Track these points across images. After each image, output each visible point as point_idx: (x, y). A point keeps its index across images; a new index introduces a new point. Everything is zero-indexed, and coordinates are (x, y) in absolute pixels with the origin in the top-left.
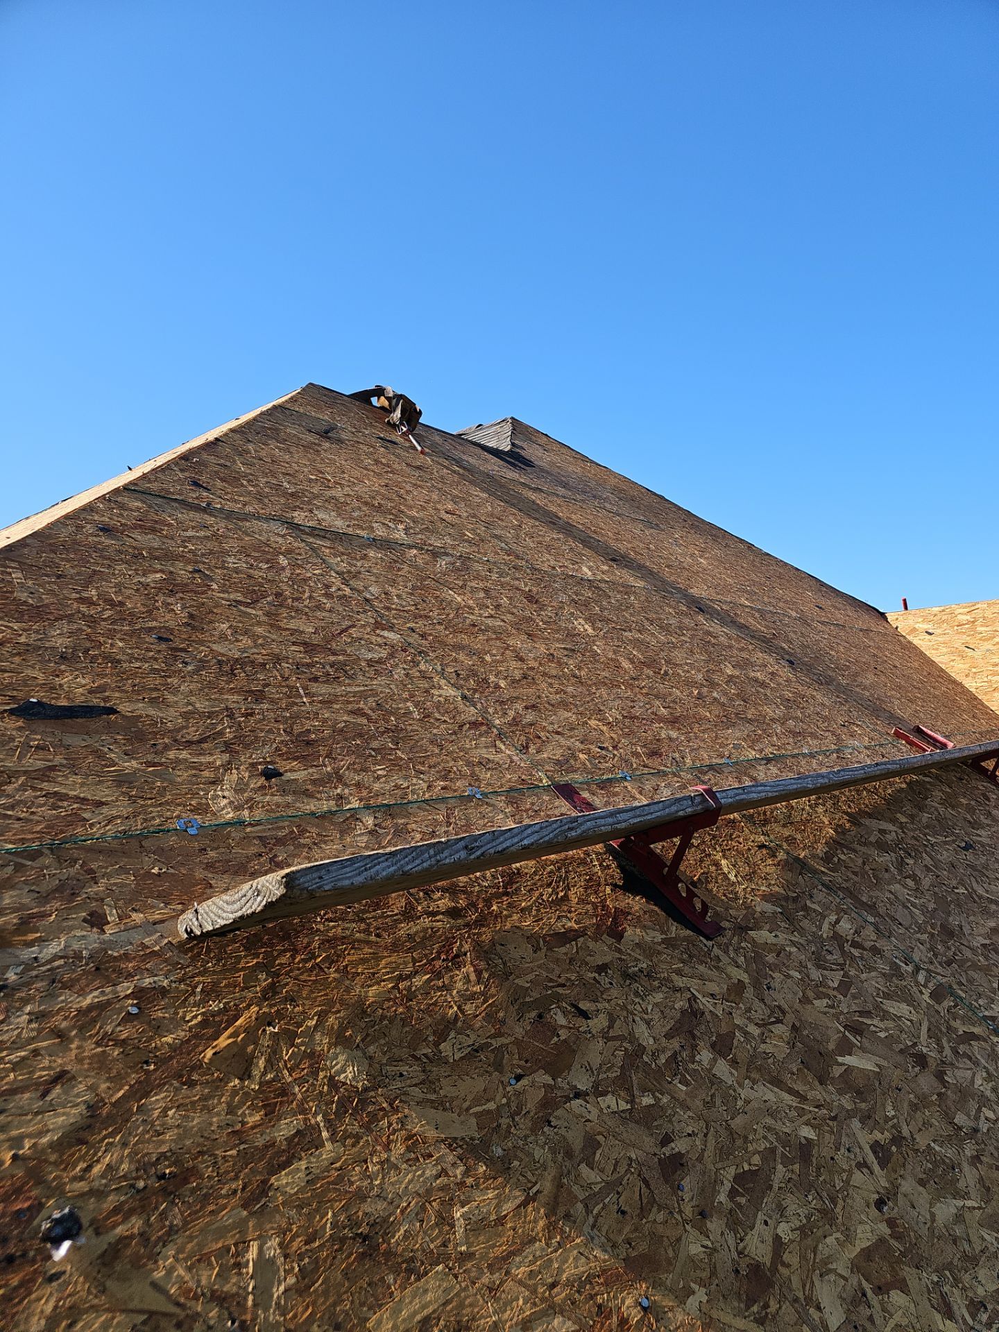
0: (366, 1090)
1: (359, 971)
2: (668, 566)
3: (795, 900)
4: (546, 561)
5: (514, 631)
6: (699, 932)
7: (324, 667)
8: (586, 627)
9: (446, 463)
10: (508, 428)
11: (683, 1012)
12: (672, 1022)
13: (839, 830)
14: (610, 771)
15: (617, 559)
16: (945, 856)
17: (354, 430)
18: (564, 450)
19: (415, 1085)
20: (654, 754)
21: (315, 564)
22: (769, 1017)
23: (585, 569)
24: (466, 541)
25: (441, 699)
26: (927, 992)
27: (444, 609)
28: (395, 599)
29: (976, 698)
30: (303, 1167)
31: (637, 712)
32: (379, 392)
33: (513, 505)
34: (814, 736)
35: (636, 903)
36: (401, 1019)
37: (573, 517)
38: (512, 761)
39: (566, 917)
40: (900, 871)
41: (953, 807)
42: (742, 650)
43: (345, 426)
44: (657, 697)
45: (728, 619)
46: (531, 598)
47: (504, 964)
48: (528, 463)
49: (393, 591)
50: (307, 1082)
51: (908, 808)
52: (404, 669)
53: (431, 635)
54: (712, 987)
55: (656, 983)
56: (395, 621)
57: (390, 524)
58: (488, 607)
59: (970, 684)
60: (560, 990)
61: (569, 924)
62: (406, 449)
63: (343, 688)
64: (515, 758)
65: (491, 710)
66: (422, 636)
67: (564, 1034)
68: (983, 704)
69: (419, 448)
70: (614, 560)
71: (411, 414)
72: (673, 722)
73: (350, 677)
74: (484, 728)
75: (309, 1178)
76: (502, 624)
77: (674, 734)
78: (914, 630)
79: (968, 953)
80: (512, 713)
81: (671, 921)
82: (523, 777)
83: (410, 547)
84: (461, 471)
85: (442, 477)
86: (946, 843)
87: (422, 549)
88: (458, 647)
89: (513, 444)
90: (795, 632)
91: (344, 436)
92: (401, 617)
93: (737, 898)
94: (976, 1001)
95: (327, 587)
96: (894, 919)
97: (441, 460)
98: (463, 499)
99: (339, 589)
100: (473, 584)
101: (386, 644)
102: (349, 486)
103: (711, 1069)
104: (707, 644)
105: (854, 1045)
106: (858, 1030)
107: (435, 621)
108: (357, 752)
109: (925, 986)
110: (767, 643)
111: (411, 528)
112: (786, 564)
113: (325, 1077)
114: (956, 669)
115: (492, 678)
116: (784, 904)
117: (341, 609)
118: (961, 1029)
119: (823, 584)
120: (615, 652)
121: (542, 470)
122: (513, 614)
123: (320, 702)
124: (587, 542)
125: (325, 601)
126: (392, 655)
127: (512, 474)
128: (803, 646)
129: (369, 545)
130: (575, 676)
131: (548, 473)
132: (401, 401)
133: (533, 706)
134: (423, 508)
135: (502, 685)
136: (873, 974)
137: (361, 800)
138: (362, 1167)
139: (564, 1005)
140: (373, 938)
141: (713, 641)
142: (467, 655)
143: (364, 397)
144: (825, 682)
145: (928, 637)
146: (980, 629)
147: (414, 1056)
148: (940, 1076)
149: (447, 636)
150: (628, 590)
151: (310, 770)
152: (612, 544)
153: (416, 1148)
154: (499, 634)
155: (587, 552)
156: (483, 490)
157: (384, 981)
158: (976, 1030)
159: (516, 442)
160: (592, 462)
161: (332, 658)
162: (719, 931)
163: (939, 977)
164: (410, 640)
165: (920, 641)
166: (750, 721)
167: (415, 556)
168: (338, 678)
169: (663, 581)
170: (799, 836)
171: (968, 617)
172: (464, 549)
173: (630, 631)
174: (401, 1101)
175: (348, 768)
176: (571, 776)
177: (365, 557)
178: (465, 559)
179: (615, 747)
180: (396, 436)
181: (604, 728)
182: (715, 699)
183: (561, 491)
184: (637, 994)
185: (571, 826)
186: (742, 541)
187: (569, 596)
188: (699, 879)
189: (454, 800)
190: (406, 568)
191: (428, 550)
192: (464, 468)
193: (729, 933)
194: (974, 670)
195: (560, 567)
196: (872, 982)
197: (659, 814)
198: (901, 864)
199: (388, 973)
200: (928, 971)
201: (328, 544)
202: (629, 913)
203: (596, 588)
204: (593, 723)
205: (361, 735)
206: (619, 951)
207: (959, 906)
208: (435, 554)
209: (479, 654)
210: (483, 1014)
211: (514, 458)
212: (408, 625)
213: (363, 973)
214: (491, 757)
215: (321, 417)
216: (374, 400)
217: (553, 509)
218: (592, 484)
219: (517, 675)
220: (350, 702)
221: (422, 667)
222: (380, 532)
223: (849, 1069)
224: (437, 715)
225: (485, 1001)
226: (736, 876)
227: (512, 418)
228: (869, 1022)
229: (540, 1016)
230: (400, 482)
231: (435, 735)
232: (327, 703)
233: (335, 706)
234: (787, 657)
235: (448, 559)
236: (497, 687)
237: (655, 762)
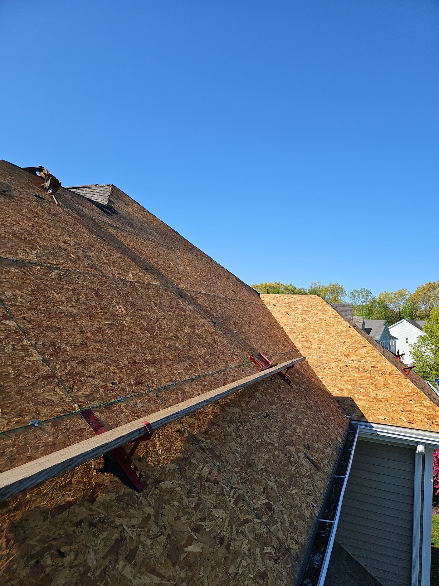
2: (171, 272)
3: (186, 459)
4: (111, 271)
5: (83, 315)
8: (123, 309)
9: (70, 212)
10: (109, 190)
11: (116, 541)
12: (108, 548)
13: (215, 416)
14: (114, 397)
15: (147, 268)
16: (257, 422)
17: (21, 190)
18: (135, 205)
20: (139, 383)
22: (158, 533)
23: (130, 275)
24: (70, 260)
25: (30, 363)
26: (232, 500)
27: (47, 303)
28: (19, 299)
31: (137, 359)
33: (101, 237)
34: (216, 363)
35: (107, 477)
37: (131, 244)
38: (62, 399)
39: (68, 494)
40: (236, 433)
41: (265, 395)
42: (194, 318)
44: (148, 349)
45: (193, 301)
46: (97, 293)
47: (25, 532)
48: (114, 212)
49: (19, 293)
51: (247, 399)
52: (13, 345)
53: (34, 321)
54: (135, 521)
55: (106, 526)
56: (16, 313)
57: (28, 251)
58: (72, 301)
59: (286, 329)
60: (53, 543)
61: (68, 499)
62: (49, 203)
64: (64, 397)
65: (57, 367)
66: (29, 322)
67: (48, 571)
69: (57, 203)
70: (146, 269)
71: (55, 185)
72: (153, 363)
74: (51, 379)
76: (77, 310)
77: (151, 370)
79: (254, 475)
80: (69, 367)
81: (123, 485)
82: (65, 408)
83: (37, 264)
84: (78, 216)
85: (66, 220)
86: (258, 415)
87: (43, 266)
88: (49, 328)
89: (110, 201)
90: (220, 306)
91: (15, 194)
92: (19, 310)
93: (159, 464)
94: (252, 501)
96: (227, 462)
97: (67, 210)
98: (74, 234)
100: (68, 287)
101: (6, 329)
102: (9, 226)
103: (122, 572)
104: (180, 317)
105: (194, 539)
106: (197, 530)
107: (39, 312)
109: (233, 497)
110: (207, 313)
111: (40, 253)
112: (225, 269)
114: (281, 322)
115: (64, 346)
116: (181, 462)
118: (243, 517)
119: (237, 279)
120: (134, 325)
121: (121, 216)
122: (85, 304)
124: (135, 259)
126: (7, 337)
127: (105, 219)
128: (222, 314)
129: (12, 264)
130: (109, 340)
131: (124, 218)
132: (51, 177)
133: (83, 361)
134: (50, 240)
135: (68, 350)
136: (212, 495)
139: (53, 551)
141: (183, 313)
142: (53, 332)
144: (227, 332)
145: (274, 307)
148: (228, 547)
149: (44, 321)
150: (148, 286)
152: (148, 260)
154: (74, 317)
155: (134, 265)
156: (87, 229)
158: (249, 517)
159: (111, 199)
160: (148, 212)
162: (145, 485)
163: (240, 491)
164: (21, 325)
165: (270, 308)
166: (189, 358)
167: (38, 270)
169: (167, 281)
170: (196, 422)
172: (68, 265)
173: (145, 311)
176: (92, 403)
177: (8, 272)
178: (67, 271)
179: (120, 382)
180: (45, 195)
181: (117, 371)
182: (176, 347)
183: (128, 228)
184: (94, 535)
186: (208, 257)
187: (118, 291)
188: (143, 456)
189: (21, 429)
190: (31, 278)
191: (46, 266)
192: (80, 215)
193: (150, 486)
194: (288, 323)
195: (118, 274)
196: (211, 500)
198: (238, 429)
200: (236, 488)
202: (102, 485)
203: (133, 286)
204: (112, 368)
206: (91, 510)
207: (256, 449)
208: (50, 269)
209: (60, 331)
211: (108, 209)
212: (23, 315)
214: (50, 398)
215: (4, 182)
217: (122, 239)
218: (145, 225)
219: (78, 342)
221: (24, 343)
222: (21, 255)
223: (189, 554)
224: (25, 374)
226: (162, 451)
227: (113, 185)
228: (203, 523)
229: (37, 562)
230: (41, 224)
231: (20, 387)
234: (214, 320)
235: (57, 271)
236: (65, 351)
237: (138, 389)
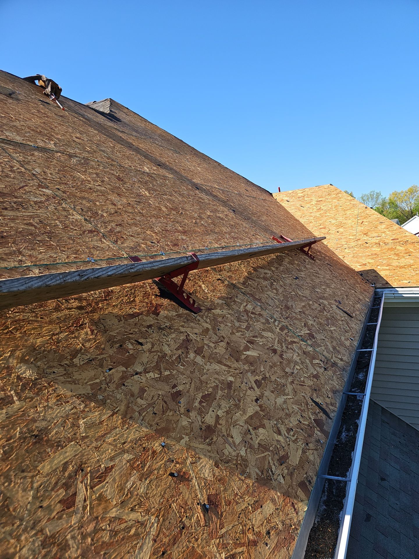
0: (36, 379)
1: (32, 333)
2: (184, 170)
3: (230, 298)
4: (127, 163)
5: (111, 192)
6: (191, 311)
7: (10, 204)
8: (146, 192)
9: (76, 116)
10: (108, 103)
11: (184, 340)
12: (179, 344)
13: (249, 273)
14: (156, 251)
15: (160, 165)
16: (288, 282)
17: (26, 95)
18: (136, 116)
19: (61, 376)
20: (175, 245)
21: (5, 156)
22: (218, 340)
23: (145, 168)
24: (86, 151)
25: (73, 220)
26: (278, 328)
27: (75, 181)
28: (49, 175)
29: (304, 226)
30: (5, 412)
31: (169, 228)
32: (39, 78)
33: (111, 138)
34: (241, 239)
35: (166, 302)
36: (54, 351)
37: (140, 145)
38: (109, 247)
39: (134, 308)
40: (271, 287)
41: (292, 265)
42: (214, 205)
43: (21, 92)
44: (177, 222)
45: (208, 193)
46: (119, 178)
47: (105, 327)
48: (118, 120)
49: (48, 171)
50: (6, 378)
51: (276, 265)
52: (54, 206)
53: (68, 192)
54: (196, 331)
55: (173, 331)
56: (49, 185)
57: (46, 141)
58: (98, 181)
59: (302, 221)
60: (130, 336)
61: (135, 311)
62: (55, 107)
63: (21, 213)
64: (111, 246)
65: (99, 226)
66: (64, 192)
67: (131, 352)
68: (306, 228)
69: (62, 107)
70: (159, 165)
71: (56, 90)
72: (184, 232)
73: (24, 209)
74: (96, 233)
75: (8, 416)
76: (105, 189)
77: (184, 238)
78: (282, 200)
79: (294, 314)
80: (109, 227)
81: (180, 308)
82: (115, 254)
83: (57, 152)
84: (84, 120)
85: (74, 122)
86: (289, 277)
87: (64, 153)
88: (83, 198)
89: (111, 111)
90: (236, 199)
91: (20, 97)
92: (52, 183)
93: (208, 299)
94: (296, 330)
95: (12, 167)
96: (267, 304)
97: (73, 114)
98: (85, 133)
99: (18, 169)
100: (91, 171)
101: (44, 195)
102: (23, 121)
103: (194, 360)
104: (200, 202)
105: (250, 347)
106: (251, 342)
107: (70, 186)
108: (30, 242)
109: (278, 326)
110: (225, 203)
111: (58, 143)
112: (234, 172)
113: (15, 376)
114: (297, 215)
115: (100, 212)
116: (226, 300)
117: (19, 178)
118: (290, 340)
119: (248, 181)
120: (159, 203)
121: (125, 124)
122: (110, 185)
123: (9, 219)
124: (146, 157)
125: (11, 174)
126: (47, 200)
127: (110, 124)
128: (239, 205)
129: (35, 149)
130: (140, 213)
131: (128, 125)
132: (51, 83)
133: (120, 225)
134: (64, 135)
135: (105, 215)
136: (259, 323)
137: (32, 262)
138: (34, 409)
139: (132, 341)
140: (39, 319)
141: (202, 201)
142: (87, 202)
143: (31, 80)
144: (247, 219)
145: (287, 203)
146: (306, 199)
147: (60, 365)
148: (281, 356)
149: (76, 193)
150: (165, 178)
151: (4, 249)
152: (158, 158)
153: (61, 400)
154: (103, 193)
155: (146, 161)
156: (95, 129)
157: (45, 336)
158: (295, 340)
159: (112, 110)
160: (149, 122)
161: (15, 200)
162: (200, 310)
163: (283, 323)
164: (57, 193)
165: (284, 204)
166: (216, 233)
167: (60, 156)
168: (19, 209)
169: (181, 176)
170: (233, 276)
171: (302, 195)
172: (86, 155)
173: (166, 195)
174: (54, 383)
175: (24, 248)
176: (138, 253)
177: (33, 155)
178: (86, 159)
179: (158, 242)
180: (50, 100)
181: (154, 235)
182: (202, 224)
183: (134, 134)
184: (164, 335)
185: (131, 267)
186: (216, 162)
187: (138, 179)
188: (193, 292)
189: (80, 263)
190: (55, 161)
191: (66, 154)
192: (86, 119)
193: (204, 311)
194: (303, 215)
195: (134, 166)
196: (258, 326)
197: (172, 263)
198: (272, 284)
199: (47, 333)
200: (279, 321)
201: (12, 147)
202: (162, 306)
203: (150, 176)
204: (148, 232)
205: (31, 234)
206: (157, 320)
207: (292, 298)
208: (71, 156)
209: (94, 202)
210: (94, 347)
211: (111, 117)
212: (56, 187)
213: (34, 334)
214: (99, 245)
215: (7, 87)
216: (37, 82)
217: (131, 141)
218: (150, 132)
219: (113, 211)
220: (25, 220)
221: (64, 205)
222: (41, 144)
223: (248, 356)
224: (71, 227)
225: (95, 342)
226: (208, 290)
227: (110, 99)
228: (256, 339)
229: (121, 346)
230: (51, 122)
231: (70, 235)
232: (13, 220)
233: (17, 221)
234: (232, 209)
235: (77, 159)
236: (102, 216)
237: (176, 249)
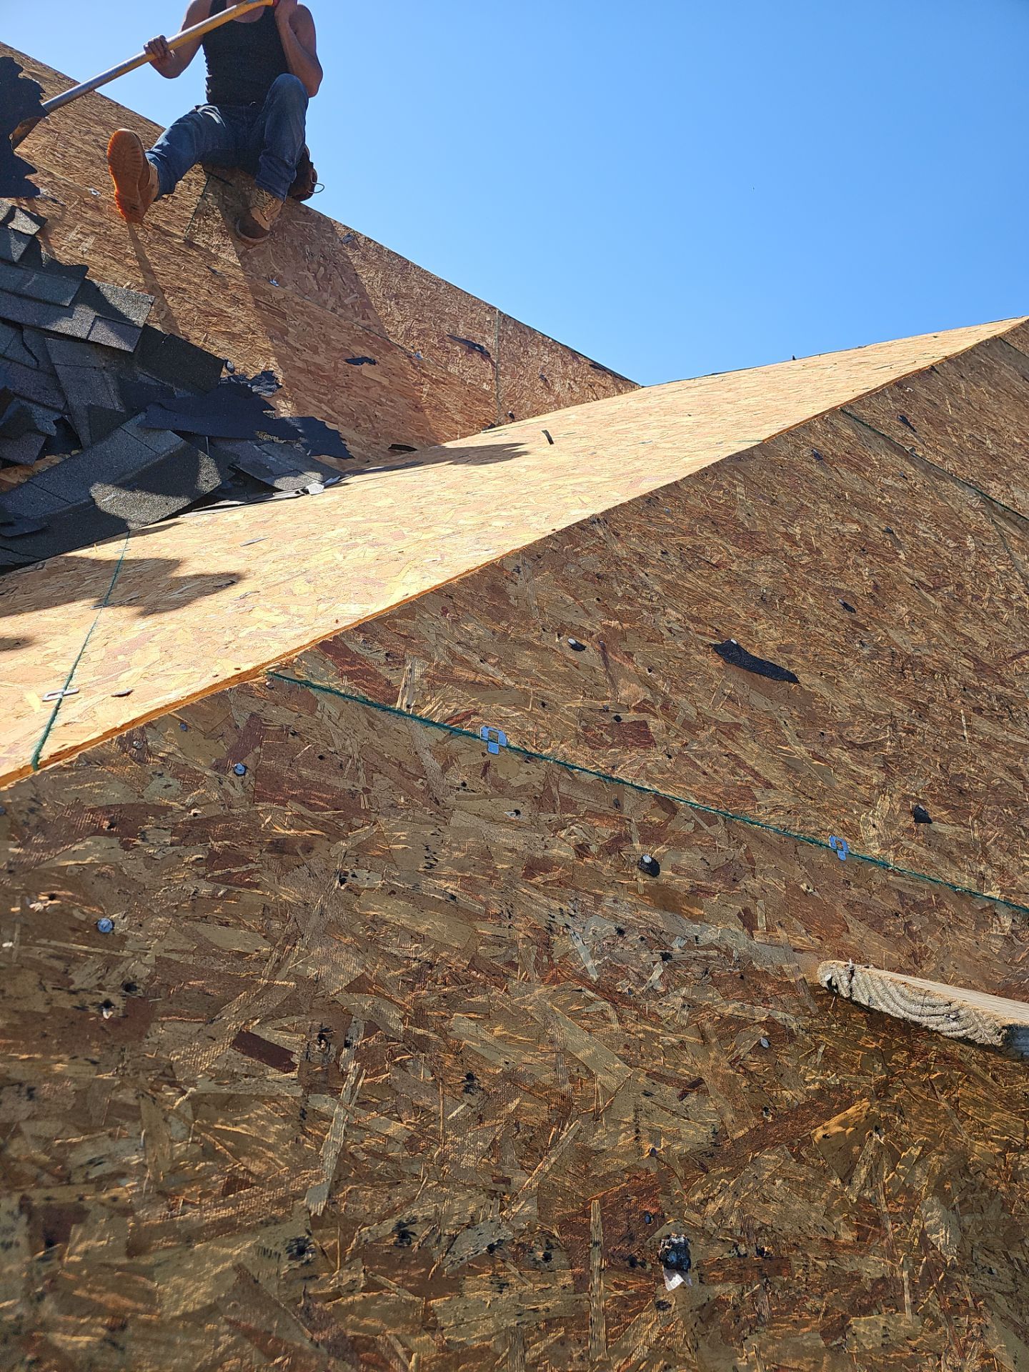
0: (954, 1267)
1: (970, 1113)
7: (990, 698)
19: (1002, 1293)
21: (1000, 557)
30: (882, 1325)
36: (1002, 1201)
50: (901, 1223)
63: (1005, 733)
73: (1013, 720)
75: (885, 1341)
95: (1009, 591)
99: (1020, 599)
108: (1008, 824)
113: (918, 1227)
117: (1018, 626)
123: (980, 742)
125: (1004, 610)
137: (1002, 890)
138: (935, 1362)
140: (989, 1078)
147: (1006, 1254)
151: (958, 829)
157: (992, 1140)
161: (1000, 688)
168: (1003, 717)
174: (985, 1304)
175: (995, 843)
199: (997, 1133)
201: (1017, 533)
205: (1014, 804)
213: (973, 1119)
220: (1008, 755)
232: (988, 746)
233: (994, 754)
